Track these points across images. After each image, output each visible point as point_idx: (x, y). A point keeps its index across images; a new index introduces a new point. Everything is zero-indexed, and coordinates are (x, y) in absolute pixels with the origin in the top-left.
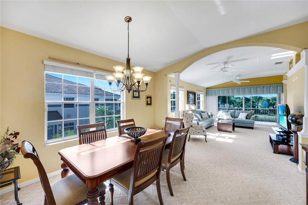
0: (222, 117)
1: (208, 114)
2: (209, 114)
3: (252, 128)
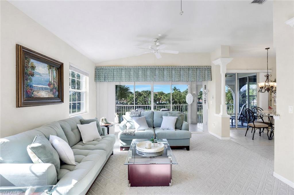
0: (130, 128)
1: (98, 125)
2: (102, 124)
3: (188, 148)
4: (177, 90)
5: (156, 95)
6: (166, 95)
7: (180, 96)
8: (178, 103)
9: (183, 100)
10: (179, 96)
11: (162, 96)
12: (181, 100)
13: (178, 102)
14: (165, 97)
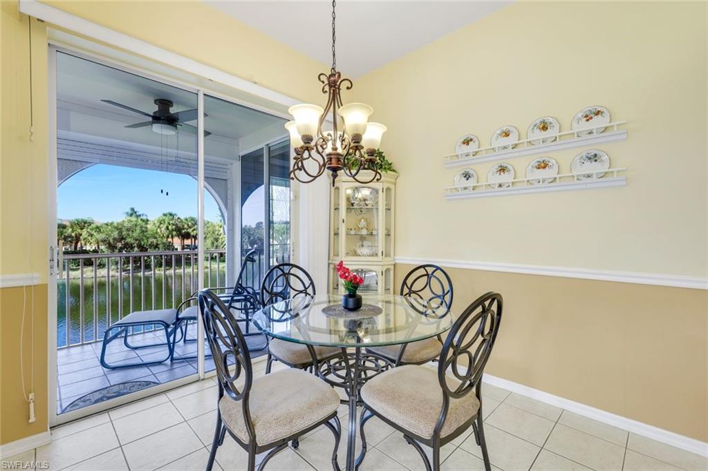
4: (140, 216)
5: (64, 227)
6: (97, 227)
7: (143, 232)
8: (136, 249)
9: (150, 240)
10: (138, 231)
11: (82, 229)
12: (146, 241)
13: (135, 245)
14: (93, 232)
